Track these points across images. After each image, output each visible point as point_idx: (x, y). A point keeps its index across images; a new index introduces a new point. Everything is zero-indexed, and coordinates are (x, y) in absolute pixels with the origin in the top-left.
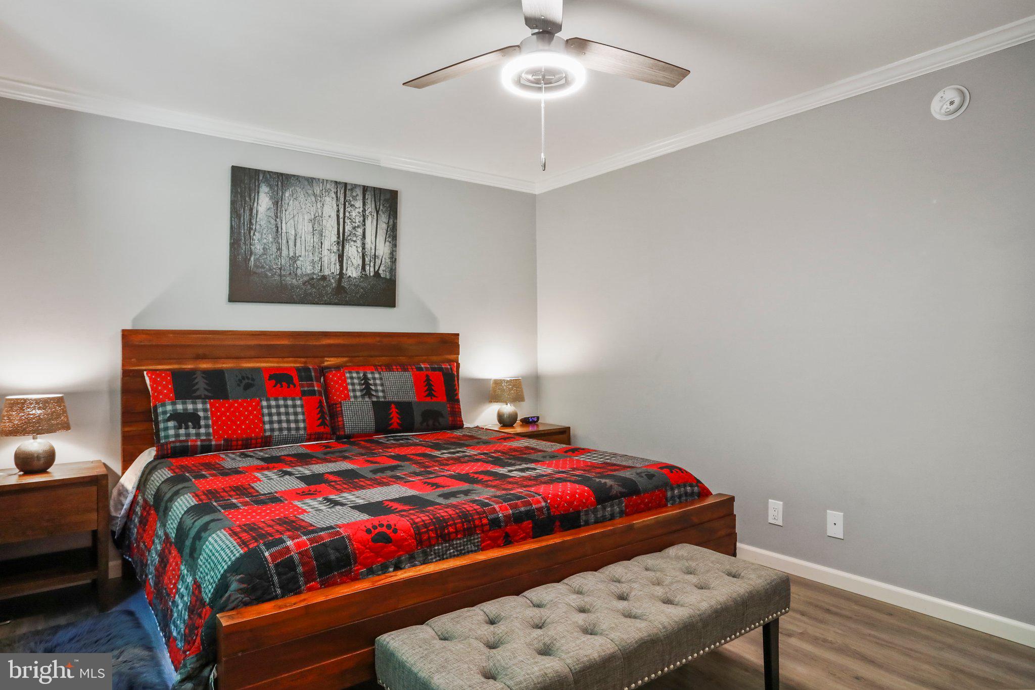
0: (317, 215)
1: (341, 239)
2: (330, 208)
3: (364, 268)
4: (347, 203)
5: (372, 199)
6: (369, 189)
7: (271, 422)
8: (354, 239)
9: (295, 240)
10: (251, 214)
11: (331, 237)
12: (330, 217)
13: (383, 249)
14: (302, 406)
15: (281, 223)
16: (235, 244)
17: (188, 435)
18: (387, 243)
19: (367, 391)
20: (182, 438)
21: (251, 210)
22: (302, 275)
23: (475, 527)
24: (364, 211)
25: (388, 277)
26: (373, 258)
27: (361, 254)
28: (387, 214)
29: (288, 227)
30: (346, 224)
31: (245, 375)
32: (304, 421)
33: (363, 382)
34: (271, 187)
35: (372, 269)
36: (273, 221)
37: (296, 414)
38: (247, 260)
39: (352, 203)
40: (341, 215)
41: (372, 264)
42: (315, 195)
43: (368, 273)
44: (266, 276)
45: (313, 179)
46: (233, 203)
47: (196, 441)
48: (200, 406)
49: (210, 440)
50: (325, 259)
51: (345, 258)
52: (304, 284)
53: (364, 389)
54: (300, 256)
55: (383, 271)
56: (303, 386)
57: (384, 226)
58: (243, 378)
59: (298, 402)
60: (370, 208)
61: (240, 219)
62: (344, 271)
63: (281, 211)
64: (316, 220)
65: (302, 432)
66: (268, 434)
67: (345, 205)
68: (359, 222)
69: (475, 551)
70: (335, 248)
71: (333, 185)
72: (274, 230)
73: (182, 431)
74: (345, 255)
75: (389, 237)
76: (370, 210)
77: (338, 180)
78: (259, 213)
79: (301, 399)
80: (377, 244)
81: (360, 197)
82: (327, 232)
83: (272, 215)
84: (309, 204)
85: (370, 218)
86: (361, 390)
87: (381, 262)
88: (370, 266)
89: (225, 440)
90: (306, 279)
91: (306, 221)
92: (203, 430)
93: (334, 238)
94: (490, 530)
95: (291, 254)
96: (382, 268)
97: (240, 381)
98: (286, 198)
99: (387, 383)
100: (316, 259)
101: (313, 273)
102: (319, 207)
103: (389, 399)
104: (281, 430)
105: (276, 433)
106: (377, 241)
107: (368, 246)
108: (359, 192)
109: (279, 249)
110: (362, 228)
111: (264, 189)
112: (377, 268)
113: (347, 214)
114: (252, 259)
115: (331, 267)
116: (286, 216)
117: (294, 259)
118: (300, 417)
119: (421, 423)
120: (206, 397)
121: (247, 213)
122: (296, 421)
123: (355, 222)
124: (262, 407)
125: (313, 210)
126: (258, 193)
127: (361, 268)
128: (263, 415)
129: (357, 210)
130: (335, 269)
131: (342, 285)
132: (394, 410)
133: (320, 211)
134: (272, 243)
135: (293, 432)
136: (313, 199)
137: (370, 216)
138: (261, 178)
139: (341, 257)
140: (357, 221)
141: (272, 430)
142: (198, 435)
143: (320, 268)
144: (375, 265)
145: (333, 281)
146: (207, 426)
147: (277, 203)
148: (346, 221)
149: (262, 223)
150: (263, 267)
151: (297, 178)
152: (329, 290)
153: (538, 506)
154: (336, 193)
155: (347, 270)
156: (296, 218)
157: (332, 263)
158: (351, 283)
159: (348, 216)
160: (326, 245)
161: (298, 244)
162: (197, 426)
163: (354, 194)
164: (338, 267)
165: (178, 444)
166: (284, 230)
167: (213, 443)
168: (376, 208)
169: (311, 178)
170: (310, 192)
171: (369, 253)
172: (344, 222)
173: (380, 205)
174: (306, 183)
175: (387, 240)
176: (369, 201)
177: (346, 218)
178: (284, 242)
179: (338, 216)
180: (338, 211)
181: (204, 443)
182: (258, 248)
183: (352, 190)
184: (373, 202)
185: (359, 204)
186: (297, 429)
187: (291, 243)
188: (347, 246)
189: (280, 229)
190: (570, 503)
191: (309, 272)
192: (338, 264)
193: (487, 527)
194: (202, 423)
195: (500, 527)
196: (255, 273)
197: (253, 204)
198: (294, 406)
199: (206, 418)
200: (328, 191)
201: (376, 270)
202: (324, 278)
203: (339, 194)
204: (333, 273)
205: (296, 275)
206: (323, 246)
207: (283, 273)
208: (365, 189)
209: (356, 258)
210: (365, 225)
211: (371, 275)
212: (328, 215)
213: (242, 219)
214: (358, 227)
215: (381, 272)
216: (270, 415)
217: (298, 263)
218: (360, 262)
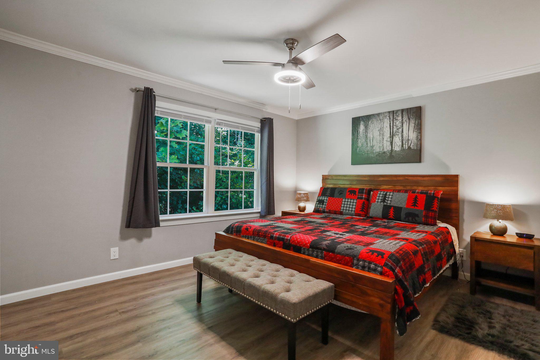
0: (381, 127)
1: (392, 135)
2: (386, 123)
3: (402, 146)
4: (394, 119)
5: (406, 114)
6: (404, 110)
7: (344, 207)
8: (398, 134)
9: (373, 139)
10: (357, 133)
11: (387, 135)
12: (386, 127)
13: (413, 135)
14: (356, 203)
15: (368, 134)
16: (353, 144)
17: (320, 207)
18: (415, 133)
19: (384, 200)
20: (318, 207)
21: (358, 131)
22: (376, 153)
23: (266, 236)
24: (402, 120)
25: (415, 148)
26: (407, 141)
27: (401, 140)
28: (414, 119)
29: (370, 135)
30: (394, 128)
31: (341, 190)
32: (355, 208)
33: (384, 196)
34: (364, 121)
35: (407, 146)
36: (365, 134)
37: (353, 205)
38: (356, 150)
39: (397, 118)
40: (392, 125)
41: (407, 144)
42: (380, 120)
43: (404, 148)
44: (363, 155)
45: (379, 114)
46: (352, 130)
47: (321, 209)
48: (326, 199)
49: (325, 209)
50: (385, 145)
51: (393, 143)
52: (376, 156)
53: (383, 199)
54: (375, 145)
55: (413, 146)
56: (359, 195)
57: (413, 125)
58: (340, 191)
59: (355, 201)
60: (405, 118)
61: (354, 136)
62: (393, 149)
63: (368, 129)
64: (381, 130)
65: (353, 212)
66: (342, 210)
67: (393, 120)
68: (400, 126)
69: (265, 243)
70: (389, 140)
71: (388, 113)
72: (365, 137)
73: (319, 205)
74: (393, 141)
75: (416, 129)
76: (405, 119)
77: (390, 110)
78: (360, 132)
79: (356, 200)
80: (409, 134)
81: (400, 115)
82: (385, 133)
83: (365, 132)
84: (378, 124)
85: (405, 123)
86: (381, 199)
87: (412, 142)
88: (406, 145)
89: (329, 210)
90: (377, 154)
91: (377, 131)
92: (324, 206)
93: (389, 135)
94: (270, 239)
95: (371, 145)
96: (412, 144)
97: (339, 192)
98: (370, 124)
99: (394, 198)
100: (381, 145)
101: (380, 151)
102: (382, 124)
103: (392, 205)
104: (346, 210)
105: (344, 211)
106: (409, 133)
107: (404, 136)
108: (400, 113)
109: (367, 144)
110: (402, 128)
111: (362, 123)
112: (409, 145)
113: (394, 124)
114: (358, 149)
115: (387, 147)
116: (369, 131)
117: (372, 147)
118: (354, 207)
119: (405, 218)
120: (329, 196)
121: (356, 133)
122: (352, 208)
123: (398, 127)
124: (343, 201)
125: (380, 126)
126: (360, 125)
127: (401, 146)
128: (342, 204)
129: (399, 121)
130: (389, 148)
131: (392, 154)
132: (392, 210)
133: (382, 125)
134: (364, 142)
135: (350, 212)
136: (380, 121)
137: (405, 122)
138: (361, 119)
139: (392, 143)
140: (399, 126)
141: (343, 209)
142: (322, 207)
143: (382, 149)
144: (408, 144)
145: (388, 153)
146: (325, 205)
147: (366, 127)
148: (394, 127)
149: (361, 135)
150: (361, 151)
151: (373, 115)
152: (386, 157)
153: (287, 238)
154: (389, 116)
155: (394, 148)
156: (373, 131)
157: (388, 146)
158: (396, 153)
159: (395, 124)
160: (385, 139)
161: (374, 141)
162: (323, 204)
163: (397, 114)
164: (390, 147)
165: (317, 209)
166: (369, 136)
167: (326, 210)
168: (408, 118)
169: (379, 113)
170: (378, 119)
171: (405, 139)
172: (393, 128)
173: (410, 115)
174: (377, 116)
175: (414, 131)
176: (405, 116)
177: (394, 126)
178: (369, 141)
179: (390, 126)
180: (390, 124)
181: (323, 210)
182: (360, 145)
183: (396, 113)
184: (407, 115)
185: (400, 118)
186: (352, 211)
187: (371, 141)
188: (394, 138)
189: (367, 137)
190: (298, 242)
191: (378, 151)
192: (390, 146)
193: (269, 238)
194: (324, 204)
195: (273, 239)
196: (359, 154)
197: (358, 129)
198: (353, 202)
199: (326, 202)
200: (386, 117)
201: (409, 146)
202: (384, 153)
203: (390, 116)
204: (388, 150)
205: (373, 153)
206: (384, 140)
207: (368, 153)
208: (402, 111)
209: (399, 142)
210: (403, 127)
211: (407, 148)
212: (386, 126)
213: (355, 135)
214: (400, 128)
215: (411, 146)
216: (344, 204)
217: (374, 148)
218: (401, 143)
